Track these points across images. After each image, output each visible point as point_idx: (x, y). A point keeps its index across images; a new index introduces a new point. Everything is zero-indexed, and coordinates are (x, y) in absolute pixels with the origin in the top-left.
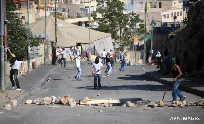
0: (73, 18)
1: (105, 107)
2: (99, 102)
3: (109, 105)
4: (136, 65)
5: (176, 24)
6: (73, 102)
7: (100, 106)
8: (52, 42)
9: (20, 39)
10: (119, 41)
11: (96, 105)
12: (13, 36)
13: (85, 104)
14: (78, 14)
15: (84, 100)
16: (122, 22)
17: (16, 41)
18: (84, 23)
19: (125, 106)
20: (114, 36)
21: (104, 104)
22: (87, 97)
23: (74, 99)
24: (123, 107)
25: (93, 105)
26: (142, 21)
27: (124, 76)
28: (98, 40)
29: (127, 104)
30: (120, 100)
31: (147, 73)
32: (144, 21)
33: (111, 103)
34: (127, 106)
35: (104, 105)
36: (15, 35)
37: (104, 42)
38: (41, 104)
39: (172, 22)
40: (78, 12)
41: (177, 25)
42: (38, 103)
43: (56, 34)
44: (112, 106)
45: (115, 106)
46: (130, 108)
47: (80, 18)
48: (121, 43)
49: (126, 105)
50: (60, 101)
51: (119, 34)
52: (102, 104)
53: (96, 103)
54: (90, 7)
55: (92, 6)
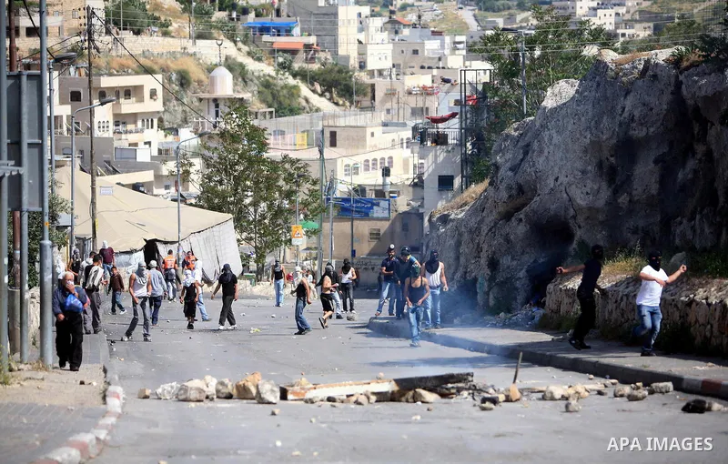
1: (358, 406)
2: (338, 391)
3: (368, 398)
5: (389, 188)
6: (272, 391)
7: (342, 402)
8: (83, 239)
11: (330, 399)
13: (303, 398)
14: (108, 162)
15: (296, 389)
21: (352, 395)
22: (304, 379)
23: (273, 385)
25: (323, 400)
30: (398, 382)
33: (374, 394)
35: (354, 399)
37: (216, 238)
38: (177, 400)
39: (379, 185)
40: (110, 159)
41: (391, 192)
42: (168, 398)
43: (93, 216)
44: (377, 401)
45: (384, 401)
48: (258, 241)
52: (348, 396)
53: (331, 395)
54: (141, 145)
55: (145, 143)
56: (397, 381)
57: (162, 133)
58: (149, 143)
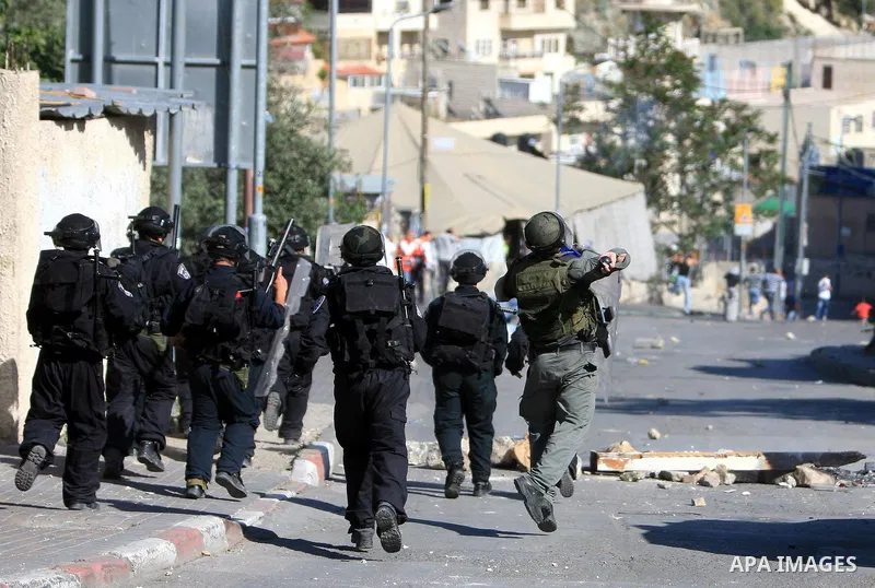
0: (466, 117)
1: (707, 489)
2: (676, 464)
3: (723, 477)
4: (745, 321)
7: (681, 481)
8: (406, 214)
9: (299, 192)
10: (675, 217)
11: (665, 476)
12: (274, 177)
13: (620, 470)
14: (488, 102)
15: (613, 455)
16: (687, 137)
17: (283, 201)
18: (516, 140)
19: (790, 487)
20: (655, 195)
21: (698, 472)
22: (625, 443)
24: (783, 487)
25: (652, 476)
26: (772, 139)
27: (720, 362)
28: (590, 210)
29: (798, 477)
30: (770, 457)
31: (820, 350)
32: (780, 137)
33: (731, 472)
34: (798, 486)
35: (699, 476)
36: (282, 177)
38: (427, 467)
40: (491, 96)
42: (416, 464)
43: (422, 180)
44: (736, 482)
46: (815, 493)
47: (494, 118)
48: (684, 224)
49: (797, 480)
50: (511, 453)
51: (673, 186)
52: (691, 473)
53: (666, 468)
54: (539, 76)
55: (547, 74)
56: (768, 455)
57: (571, 60)
58: (551, 74)
